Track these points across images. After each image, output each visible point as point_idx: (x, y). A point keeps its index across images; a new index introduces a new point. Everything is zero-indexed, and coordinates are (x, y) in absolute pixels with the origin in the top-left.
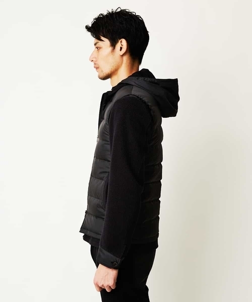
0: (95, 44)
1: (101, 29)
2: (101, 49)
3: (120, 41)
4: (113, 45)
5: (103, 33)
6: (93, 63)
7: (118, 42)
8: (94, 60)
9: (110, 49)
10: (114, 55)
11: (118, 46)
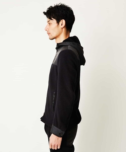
0: (48, 22)
1: (52, 14)
2: (51, 25)
3: (61, 21)
4: (58, 22)
5: (53, 16)
6: (46, 31)
7: (60, 21)
8: (47, 29)
9: (56, 24)
10: (58, 28)
11: (61, 23)
